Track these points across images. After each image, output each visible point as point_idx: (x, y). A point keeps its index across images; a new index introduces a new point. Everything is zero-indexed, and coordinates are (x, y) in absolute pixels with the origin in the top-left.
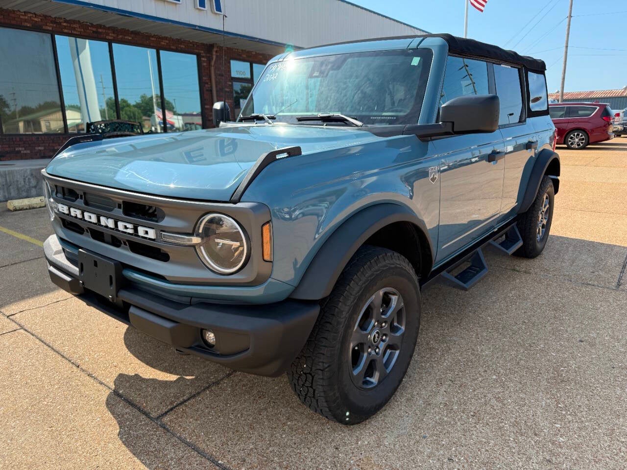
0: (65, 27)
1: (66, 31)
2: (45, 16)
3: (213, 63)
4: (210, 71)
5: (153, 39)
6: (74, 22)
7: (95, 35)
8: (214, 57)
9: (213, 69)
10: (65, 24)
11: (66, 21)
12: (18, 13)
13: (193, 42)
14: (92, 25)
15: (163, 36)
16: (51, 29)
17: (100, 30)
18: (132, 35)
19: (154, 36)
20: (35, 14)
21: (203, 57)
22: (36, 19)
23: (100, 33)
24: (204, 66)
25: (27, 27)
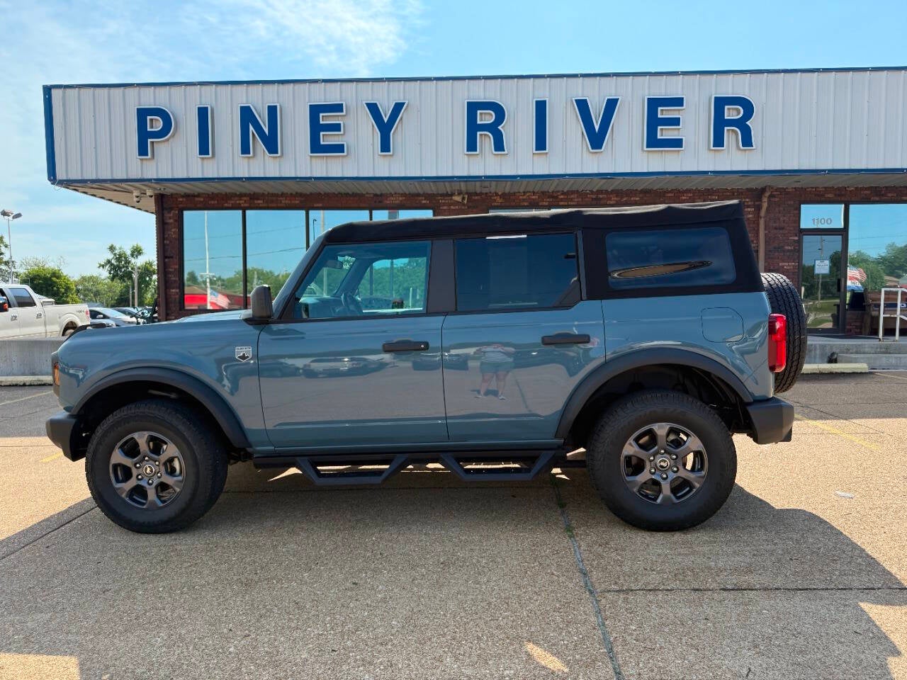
0: (562, 200)
1: (562, 203)
2: (543, 193)
3: (763, 213)
4: (758, 224)
5: (670, 195)
6: (573, 192)
7: (594, 202)
8: (765, 205)
9: (762, 222)
10: (562, 197)
11: (563, 193)
12: (518, 194)
13: (732, 189)
14: (592, 192)
15: (685, 189)
16: (547, 204)
17: (601, 196)
18: (641, 195)
19: (671, 191)
20: (534, 192)
21: (748, 207)
22: (534, 197)
23: (601, 199)
24: (748, 219)
25: (524, 206)
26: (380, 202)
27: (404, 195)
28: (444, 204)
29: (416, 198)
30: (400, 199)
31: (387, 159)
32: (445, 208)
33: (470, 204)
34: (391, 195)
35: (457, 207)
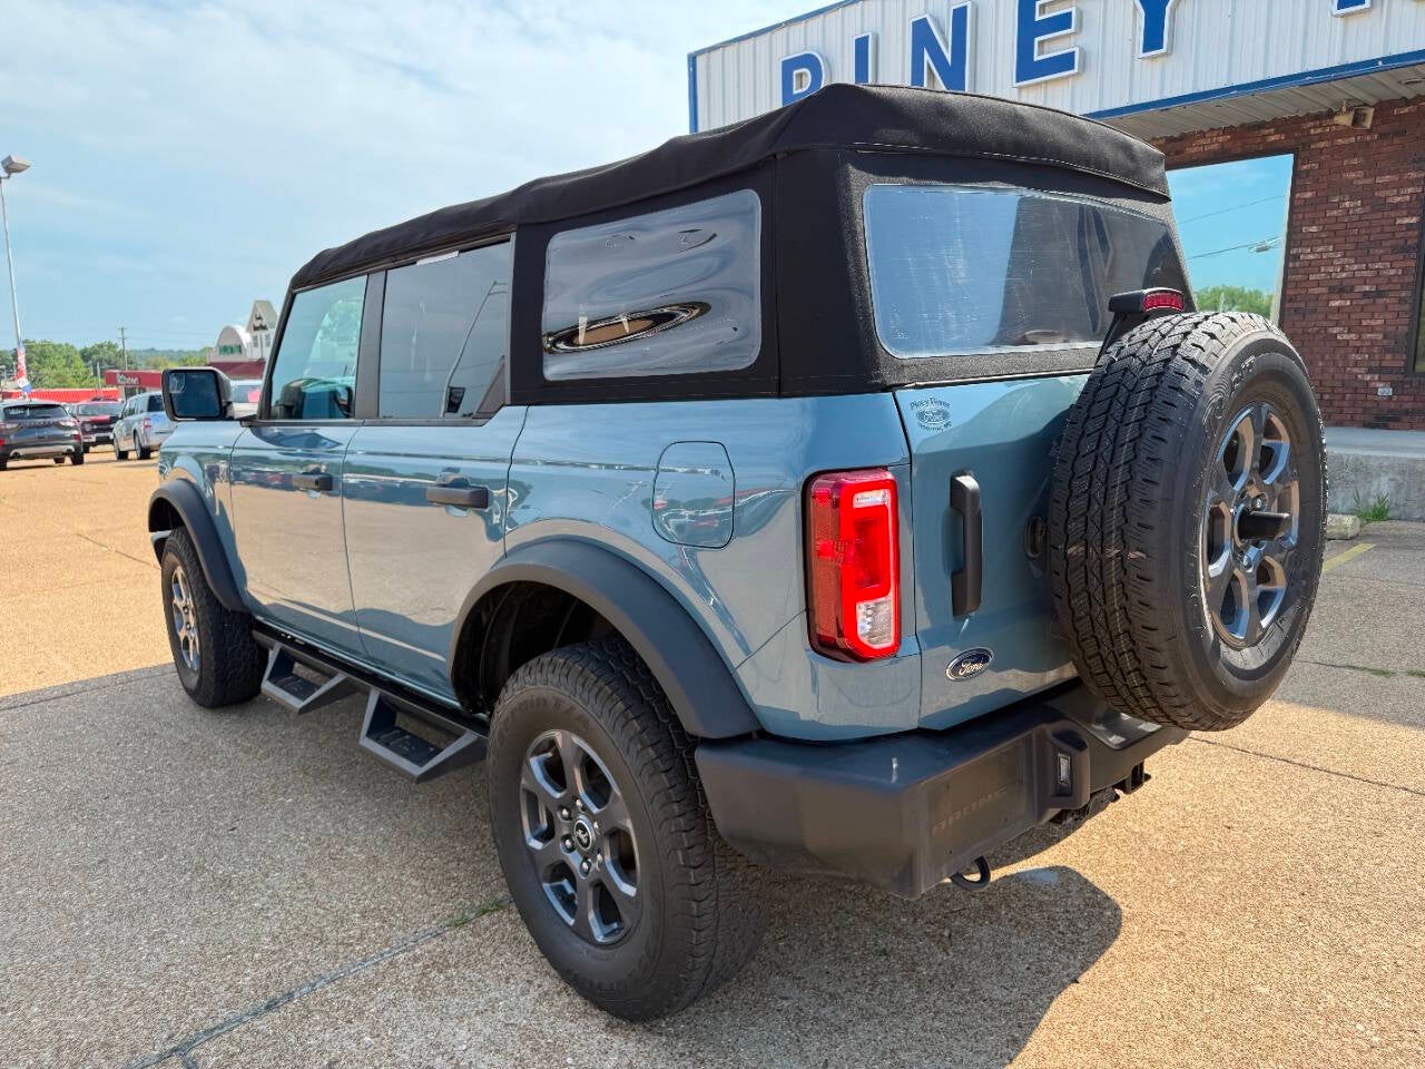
26: (1177, 153)
27: (1225, 131)
28: (1321, 137)
29: (1256, 133)
30: (1221, 139)
31: (1158, 63)
32: (1322, 145)
33: (1385, 128)
34: (1203, 134)
35: (1353, 139)
